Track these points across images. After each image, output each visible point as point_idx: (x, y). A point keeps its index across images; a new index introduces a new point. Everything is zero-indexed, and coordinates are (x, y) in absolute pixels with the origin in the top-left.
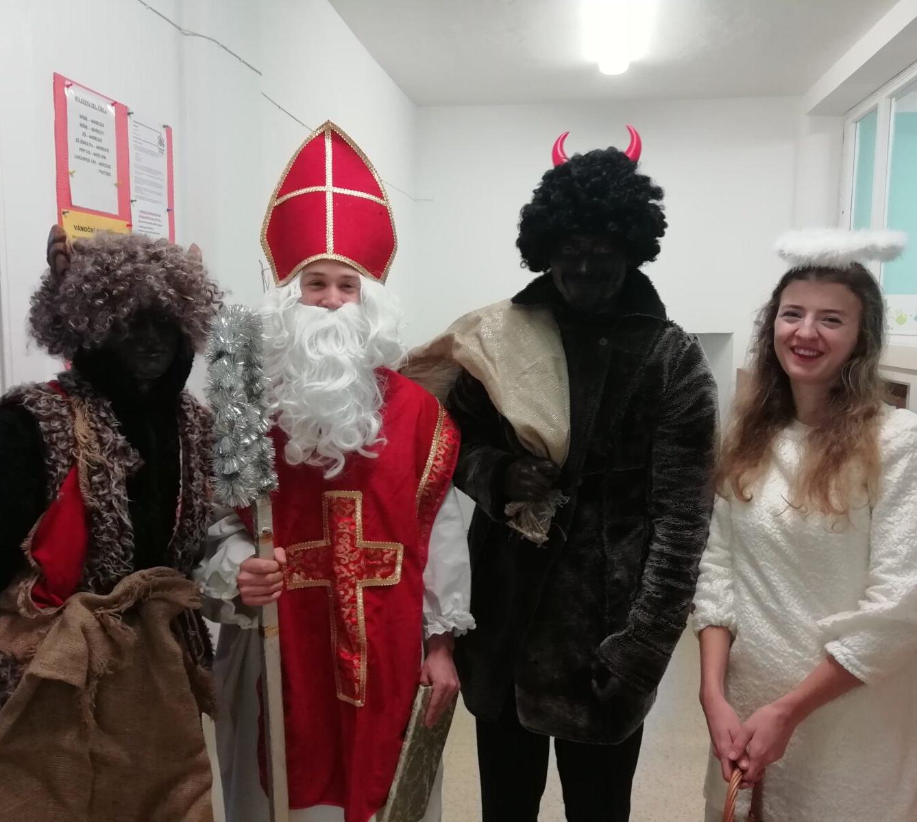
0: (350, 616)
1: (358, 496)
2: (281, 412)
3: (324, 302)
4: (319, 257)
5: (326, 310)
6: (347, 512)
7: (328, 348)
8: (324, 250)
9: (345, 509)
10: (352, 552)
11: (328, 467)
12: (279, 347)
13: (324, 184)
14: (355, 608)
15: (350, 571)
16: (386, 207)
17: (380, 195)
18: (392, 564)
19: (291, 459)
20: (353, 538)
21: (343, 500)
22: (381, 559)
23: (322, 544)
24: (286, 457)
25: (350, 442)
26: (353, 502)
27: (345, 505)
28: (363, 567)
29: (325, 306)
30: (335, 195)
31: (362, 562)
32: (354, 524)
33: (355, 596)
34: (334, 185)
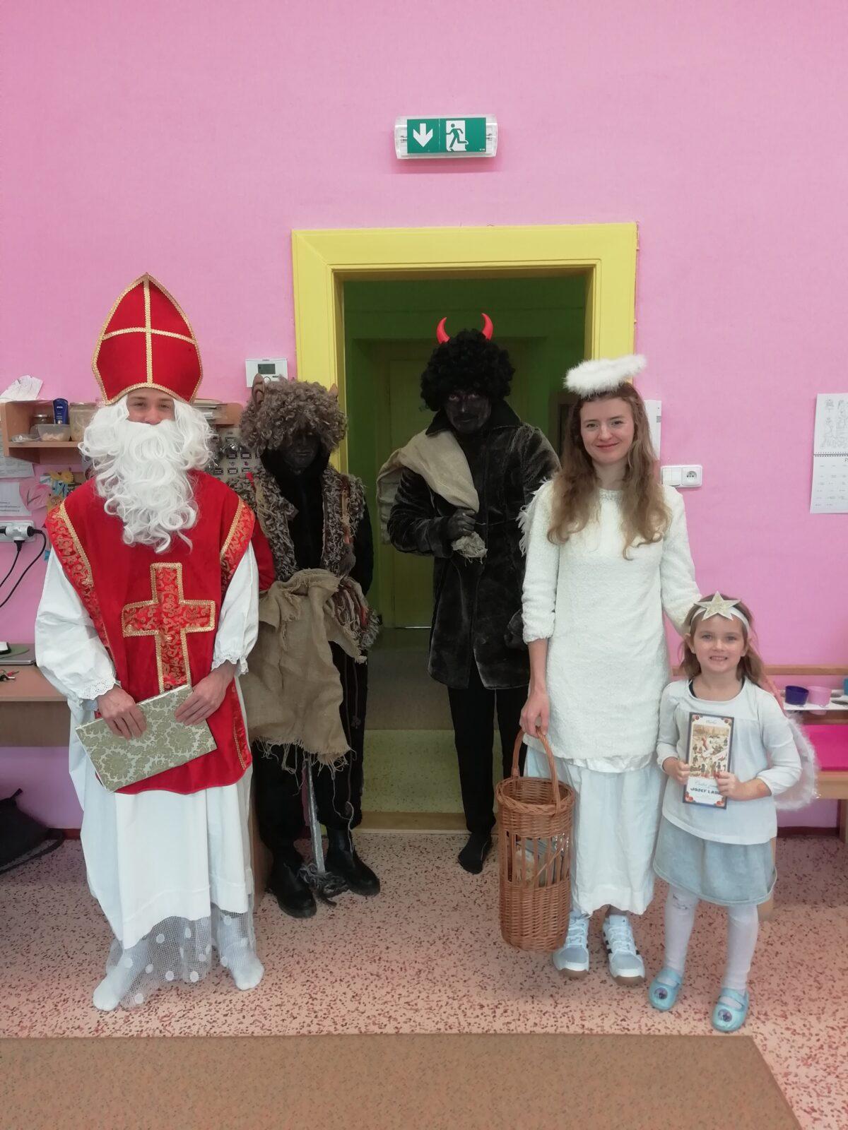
0: (178, 654)
1: (178, 566)
2: (118, 504)
3: (146, 419)
4: (142, 385)
5: (149, 425)
6: (171, 578)
7: (151, 454)
8: (145, 380)
9: (169, 577)
10: (177, 607)
11: (158, 544)
12: (113, 455)
13: (144, 326)
14: (180, 649)
15: (175, 622)
16: (194, 345)
17: (188, 334)
18: (208, 616)
19: (127, 538)
20: (176, 598)
21: (168, 571)
22: (199, 613)
23: (152, 602)
24: (124, 536)
25: (175, 524)
26: (175, 571)
27: (169, 574)
28: (185, 619)
29: (148, 422)
30: (153, 335)
31: (184, 615)
32: (176, 587)
33: (180, 640)
34: (153, 327)
